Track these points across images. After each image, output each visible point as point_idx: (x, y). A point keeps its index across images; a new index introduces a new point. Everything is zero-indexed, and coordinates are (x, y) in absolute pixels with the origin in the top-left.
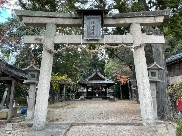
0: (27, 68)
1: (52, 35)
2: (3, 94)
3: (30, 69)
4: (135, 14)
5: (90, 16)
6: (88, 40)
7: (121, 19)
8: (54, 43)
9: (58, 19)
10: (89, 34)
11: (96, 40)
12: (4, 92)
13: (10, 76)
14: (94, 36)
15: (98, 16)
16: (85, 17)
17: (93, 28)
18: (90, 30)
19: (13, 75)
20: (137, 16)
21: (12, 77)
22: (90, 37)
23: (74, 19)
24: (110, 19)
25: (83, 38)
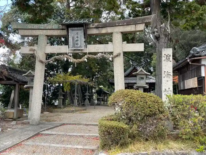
0: (27, 74)
1: (43, 46)
2: (11, 96)
3: (29, 75)
4: (116, 23)
5: (74, 28)
7: (104, 28)
8: (46, 54)
9: (48, 30)
10: (74, 44)
11: (80, 50)
12: (11, 94)
13: (13, 80)
14: (78, 46)
15: (80, 28)
16: (69, 29)
17: (77, 39)
18: (75, 41)
19: (16, 80)
20: (118, 25)
21: (15, 81)
22: (75, 47)
23: (62, 30)
24: (93, 29)
25: (69, 48)
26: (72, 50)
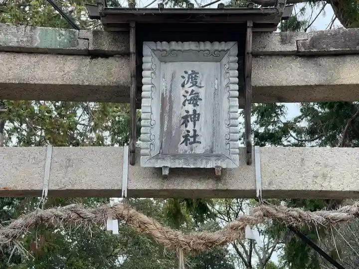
5: (174, 45)
6: (166, 172)
7: (348, 59)
10: (168, 137)
11: (208, 173)
14: (200, 149)
15: (217, 46)
16: (148, 49)
17: (190, 108)
18: (176, 120)
22: (175, 156)
23: (88, 60)
24: (284, 59)
25: (133, 161)
26: (160, 169)
